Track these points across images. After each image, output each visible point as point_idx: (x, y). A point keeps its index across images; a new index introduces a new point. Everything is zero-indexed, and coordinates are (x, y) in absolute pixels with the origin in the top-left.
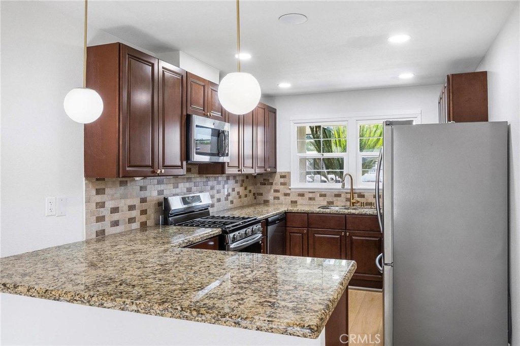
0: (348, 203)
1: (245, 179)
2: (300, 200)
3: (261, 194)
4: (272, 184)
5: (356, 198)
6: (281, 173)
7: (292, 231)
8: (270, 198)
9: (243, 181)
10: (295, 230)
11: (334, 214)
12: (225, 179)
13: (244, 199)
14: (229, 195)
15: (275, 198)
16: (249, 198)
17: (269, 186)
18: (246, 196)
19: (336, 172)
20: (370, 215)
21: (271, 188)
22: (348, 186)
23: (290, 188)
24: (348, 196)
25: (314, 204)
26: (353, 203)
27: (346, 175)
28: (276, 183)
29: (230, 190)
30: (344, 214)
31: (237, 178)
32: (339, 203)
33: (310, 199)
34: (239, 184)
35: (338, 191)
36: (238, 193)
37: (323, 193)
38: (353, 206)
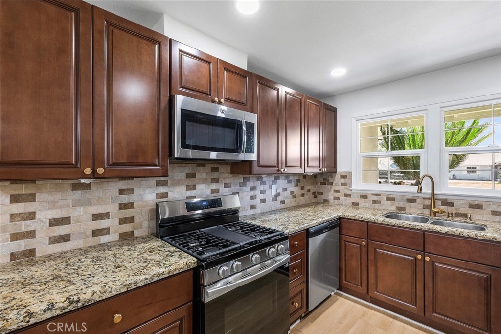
0: (427, 212)
1: (301, 178)
2: (362, 203)
3: (322, 194)
4: (332, 184)
5: (440, 207)
6: (342, 173)
7: (348, 240)
8: (331, 197)
9: (299, 181)
10: (352, 239)
11: (406, 228)
12: (273, 179)
13: (300, 198)
14: (278, 195)
15: (335, 198)
16: (306, 197)
17: (329, 186)
18: (303, 195)
19: (410, 172)
20: (469, 237)
21: (331, 188)
22: (426, 190)
23: (350, 188)
24: (428, 202)
25: (380, 208)
26: (435, 213)
27: (424, 177)
28: (336, 184)
29: (280, 191)
30: (421, 230)
31: (291, 178)
32: (413, 210)
33: (375, 202)
34: (293, 184)
35: (411, 195)
36: (292, 193)
37: (391, 196)
38: (435, 216)
